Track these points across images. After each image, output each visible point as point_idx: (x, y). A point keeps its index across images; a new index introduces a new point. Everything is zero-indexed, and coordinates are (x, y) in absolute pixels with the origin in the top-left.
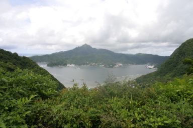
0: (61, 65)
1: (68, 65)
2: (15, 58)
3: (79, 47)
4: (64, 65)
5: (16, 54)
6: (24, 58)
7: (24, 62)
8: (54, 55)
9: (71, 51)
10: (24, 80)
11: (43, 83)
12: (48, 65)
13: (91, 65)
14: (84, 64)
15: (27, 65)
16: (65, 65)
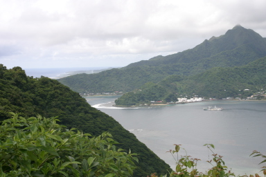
0: (156, 99)
1: (180, 100)
2: (18, 83)
3: (214, 39)
4: (168, 100)
5: (19, 72)
6: (45, 81)
7: (43, 96)
8: (135, 69)
9: (189, 52)
10: (23, 150)
11: (87, 157)
12: (118, 103)
13: (259, 97)
14: (233, 94)
15: (54, 103)
16: (172, 99)
